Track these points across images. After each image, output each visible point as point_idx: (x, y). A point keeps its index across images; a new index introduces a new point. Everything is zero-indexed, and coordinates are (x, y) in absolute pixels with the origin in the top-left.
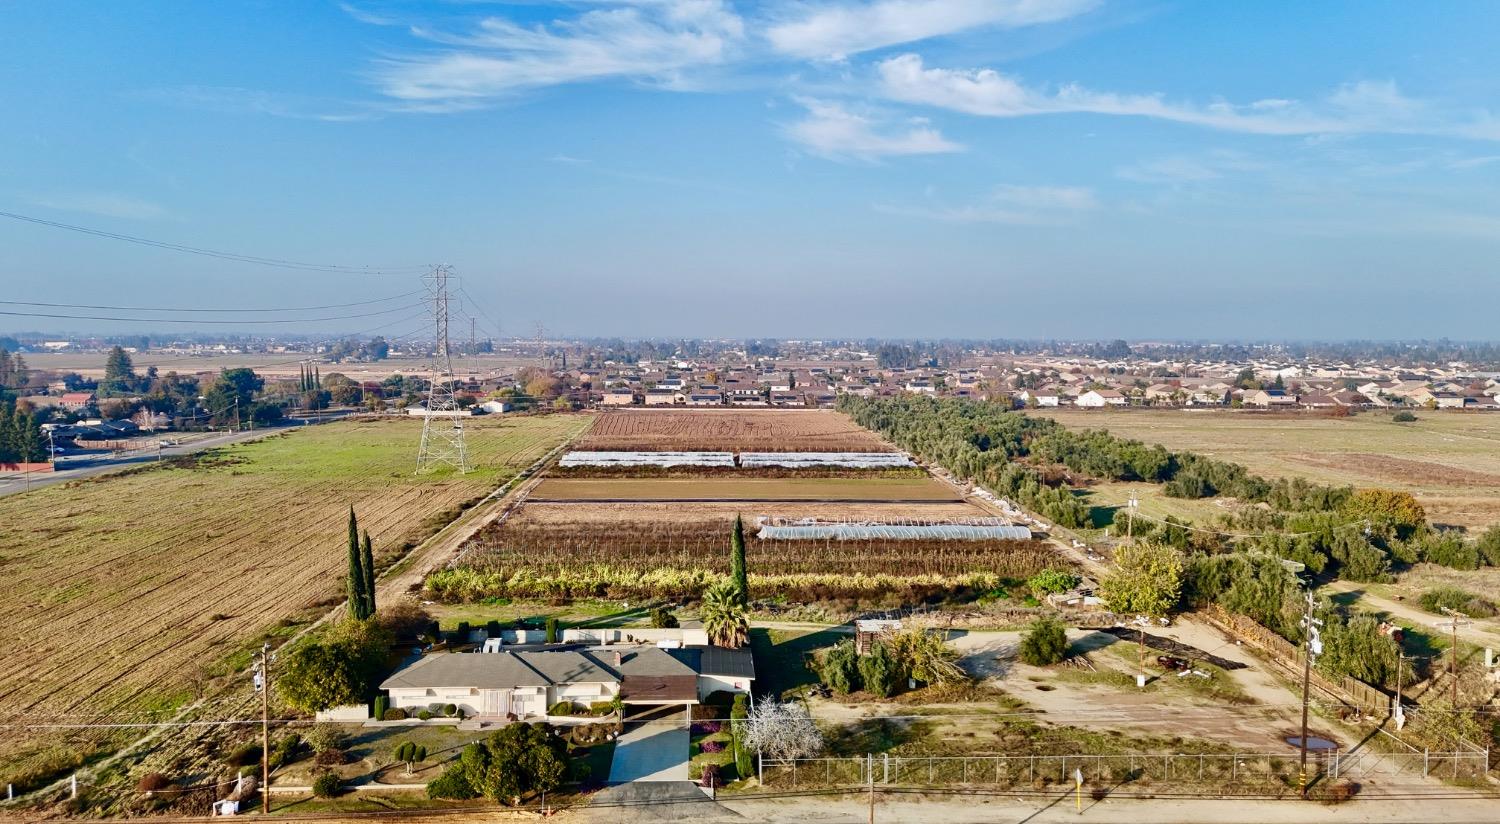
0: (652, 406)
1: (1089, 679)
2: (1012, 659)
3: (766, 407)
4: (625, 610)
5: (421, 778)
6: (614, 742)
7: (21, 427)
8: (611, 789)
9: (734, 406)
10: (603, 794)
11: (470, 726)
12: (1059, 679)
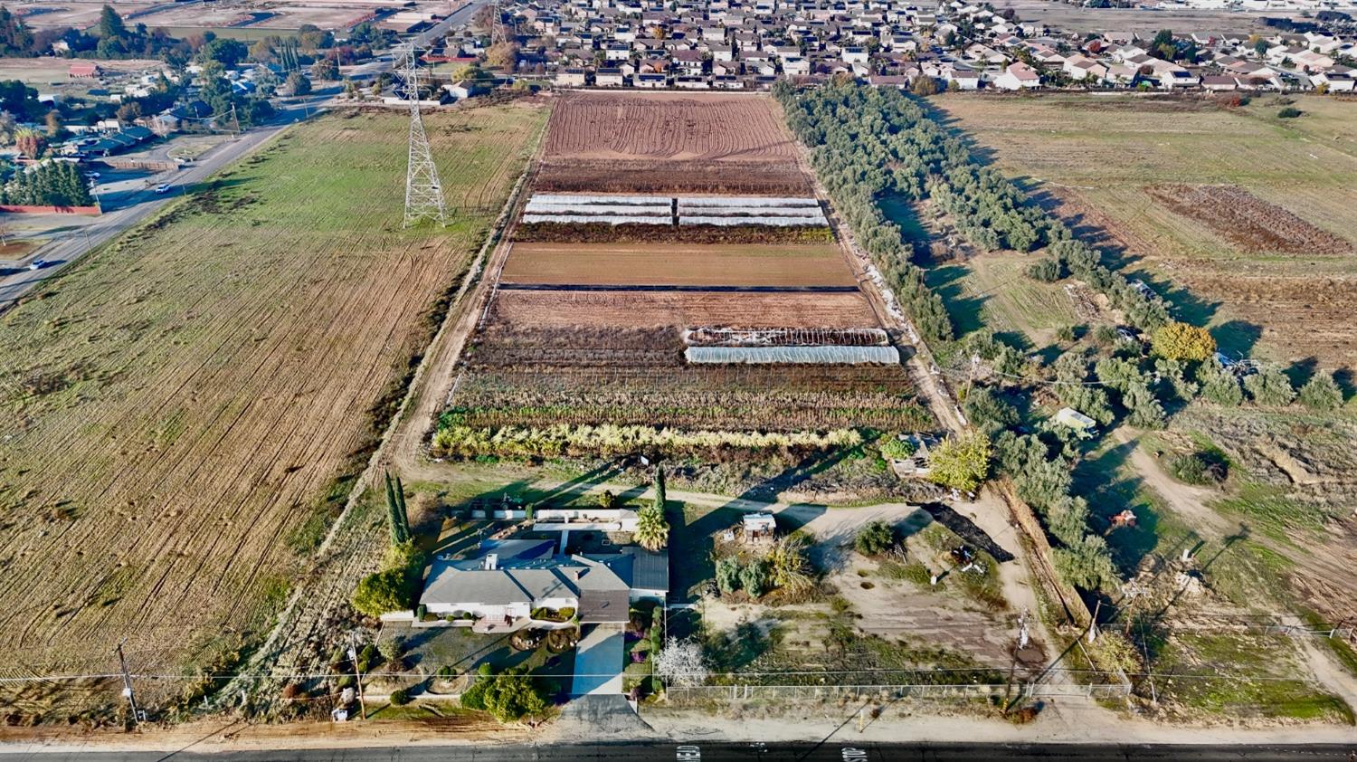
0: (602, 88)
1: (898, 574)
2: (851, 546)
3: (707, 90)
4: (582, 474)
5: (455, 687)
6: (575, 649)
7: (66, 176)
8: (573, 701)
9: (678, 89)
10: (568, 707)
11: (480, 628)
12: (879, 574)
